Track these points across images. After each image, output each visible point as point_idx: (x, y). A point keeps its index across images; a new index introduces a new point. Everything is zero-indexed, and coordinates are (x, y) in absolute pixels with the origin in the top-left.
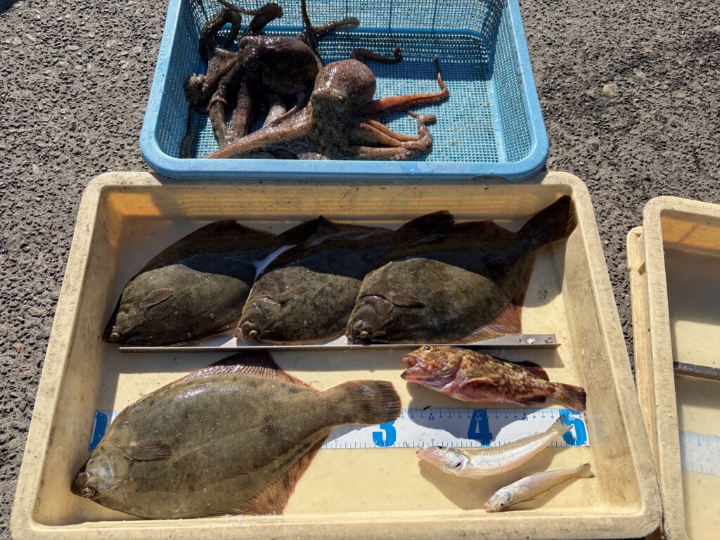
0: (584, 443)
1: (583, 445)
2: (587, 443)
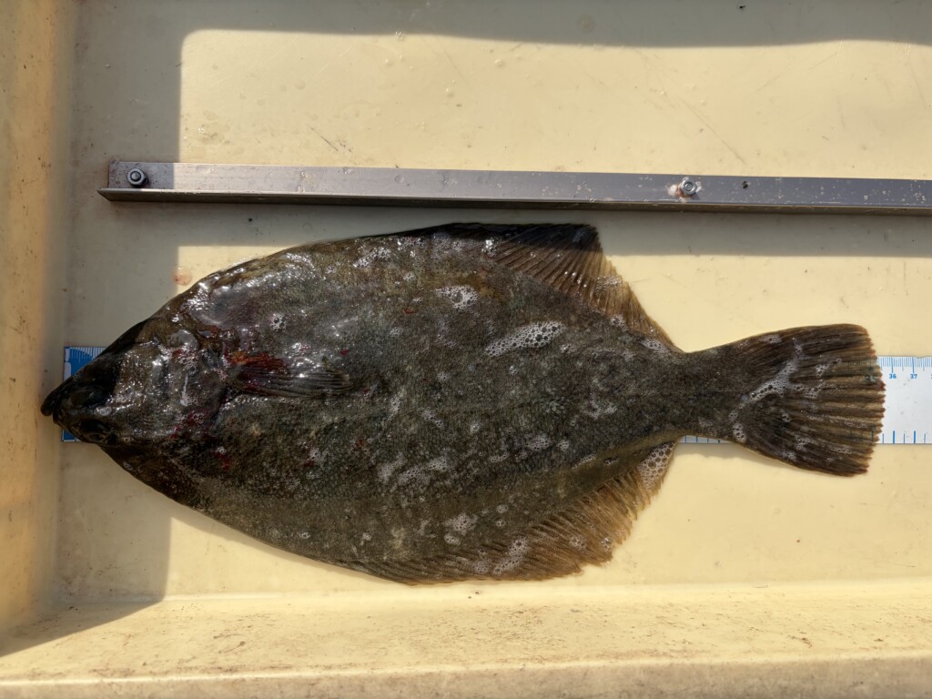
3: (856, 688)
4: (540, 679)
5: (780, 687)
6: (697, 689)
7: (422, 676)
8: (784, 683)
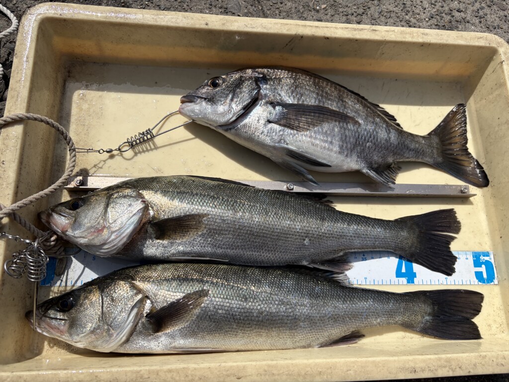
0: (493, 281)
1: (493, 283)
2: (496, 282)
3: (348, 372)
4: (227, 369)
5: (319, 371)
6: (287, 373)
7: (181, 369)
8: (320, 370)
